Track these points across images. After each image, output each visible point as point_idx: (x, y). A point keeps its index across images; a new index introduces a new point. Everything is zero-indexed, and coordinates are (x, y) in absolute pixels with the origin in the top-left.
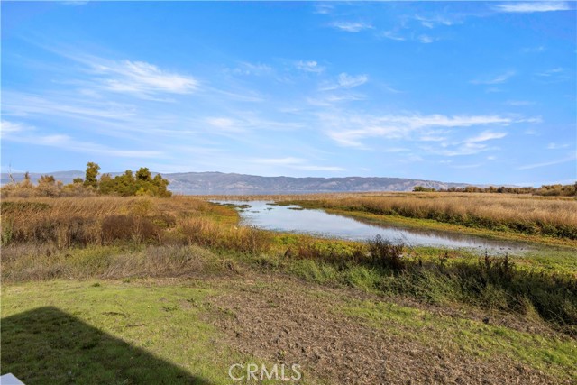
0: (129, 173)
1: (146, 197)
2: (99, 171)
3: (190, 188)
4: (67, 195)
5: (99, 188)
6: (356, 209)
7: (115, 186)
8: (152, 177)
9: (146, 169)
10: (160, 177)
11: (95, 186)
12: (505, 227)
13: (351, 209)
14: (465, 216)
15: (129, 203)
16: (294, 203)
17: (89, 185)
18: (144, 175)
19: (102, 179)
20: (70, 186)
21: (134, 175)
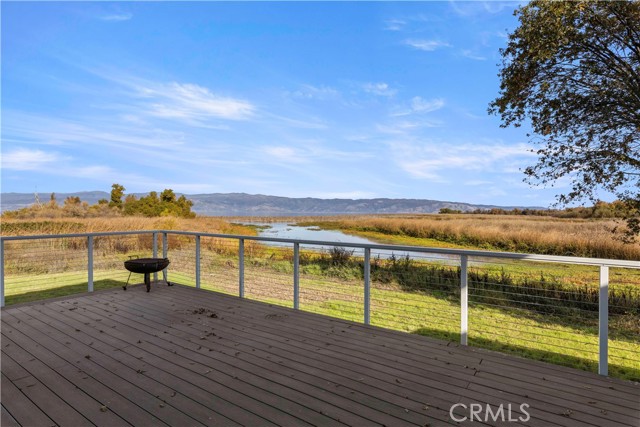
0: (153, 194)
1: (170, 218)
2: (124, 192)
3: (215, 209)
4: (94, 216)
5: (123, 210)
6: (368, 230)
7: (140, 207)
8: (176, 199)
9: (171, 191)
10: (184, 199)
11: (120, 207)
12: (488, 245)
13: (365, 230)
14: (459, 236)
15: (155, 223)
16: (314, 224)
17: (113, 206)
18: (169, 196)
19: (127, 200)
20: (96, 207)
21: (159, 197)
